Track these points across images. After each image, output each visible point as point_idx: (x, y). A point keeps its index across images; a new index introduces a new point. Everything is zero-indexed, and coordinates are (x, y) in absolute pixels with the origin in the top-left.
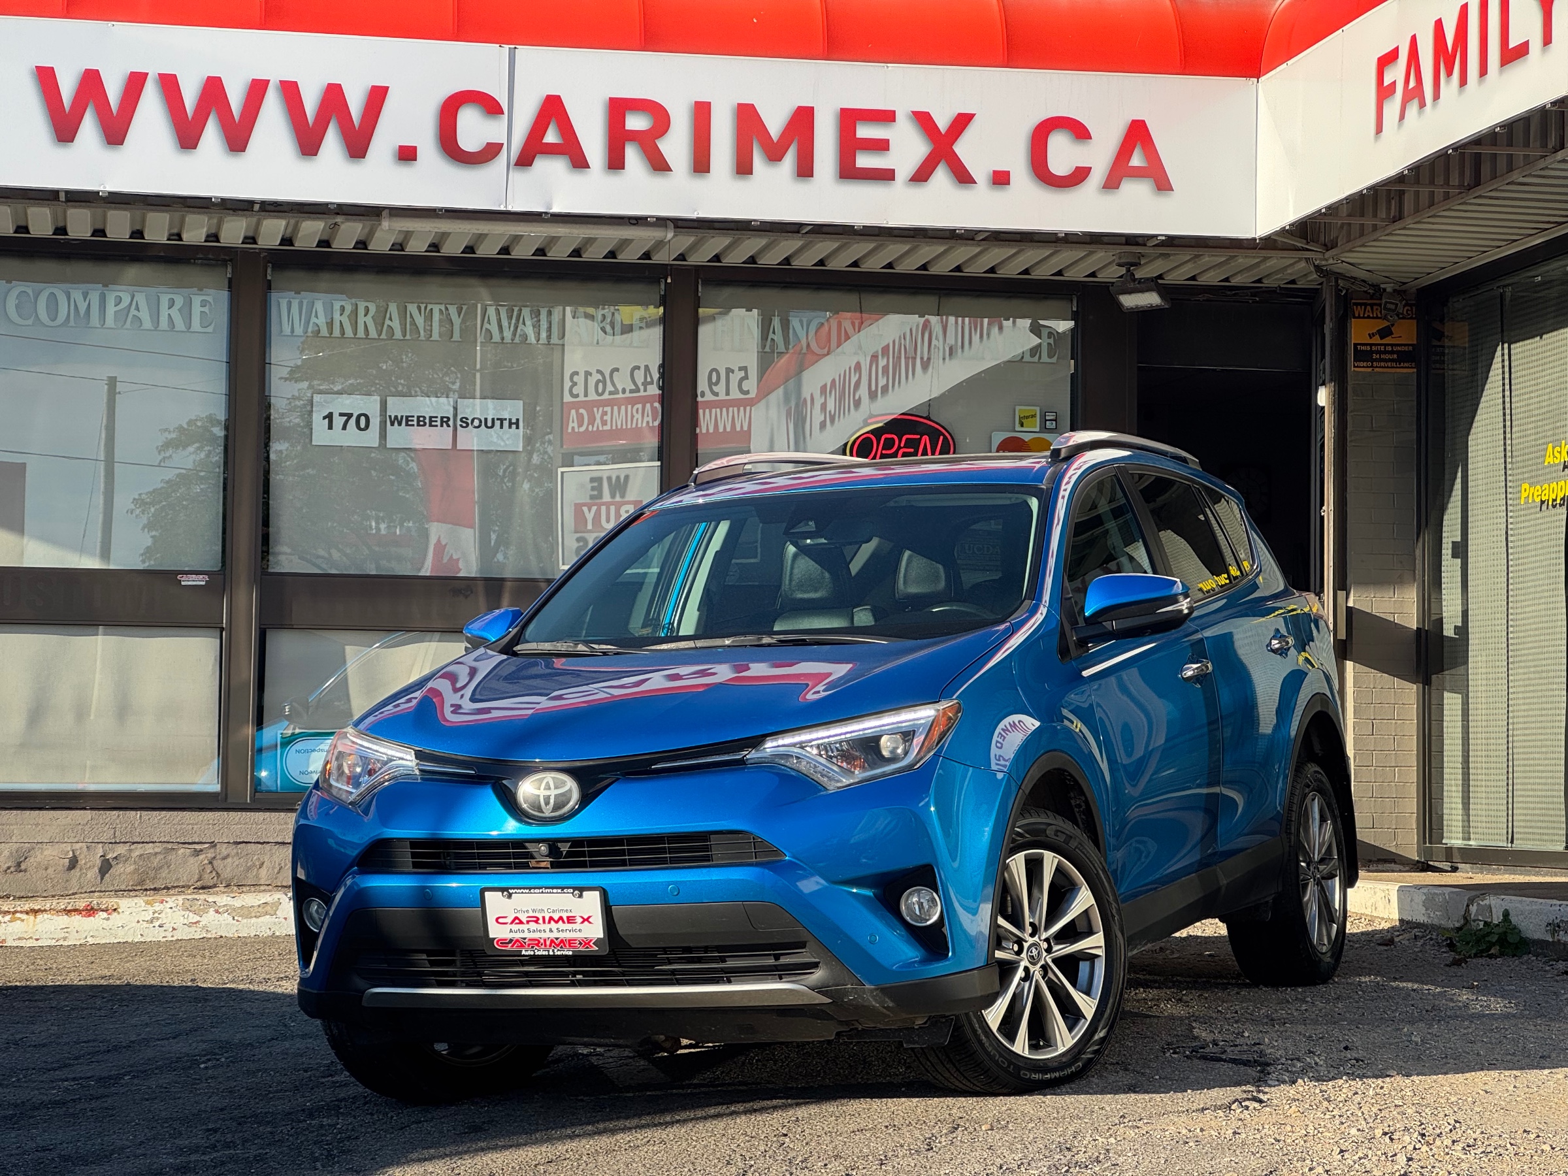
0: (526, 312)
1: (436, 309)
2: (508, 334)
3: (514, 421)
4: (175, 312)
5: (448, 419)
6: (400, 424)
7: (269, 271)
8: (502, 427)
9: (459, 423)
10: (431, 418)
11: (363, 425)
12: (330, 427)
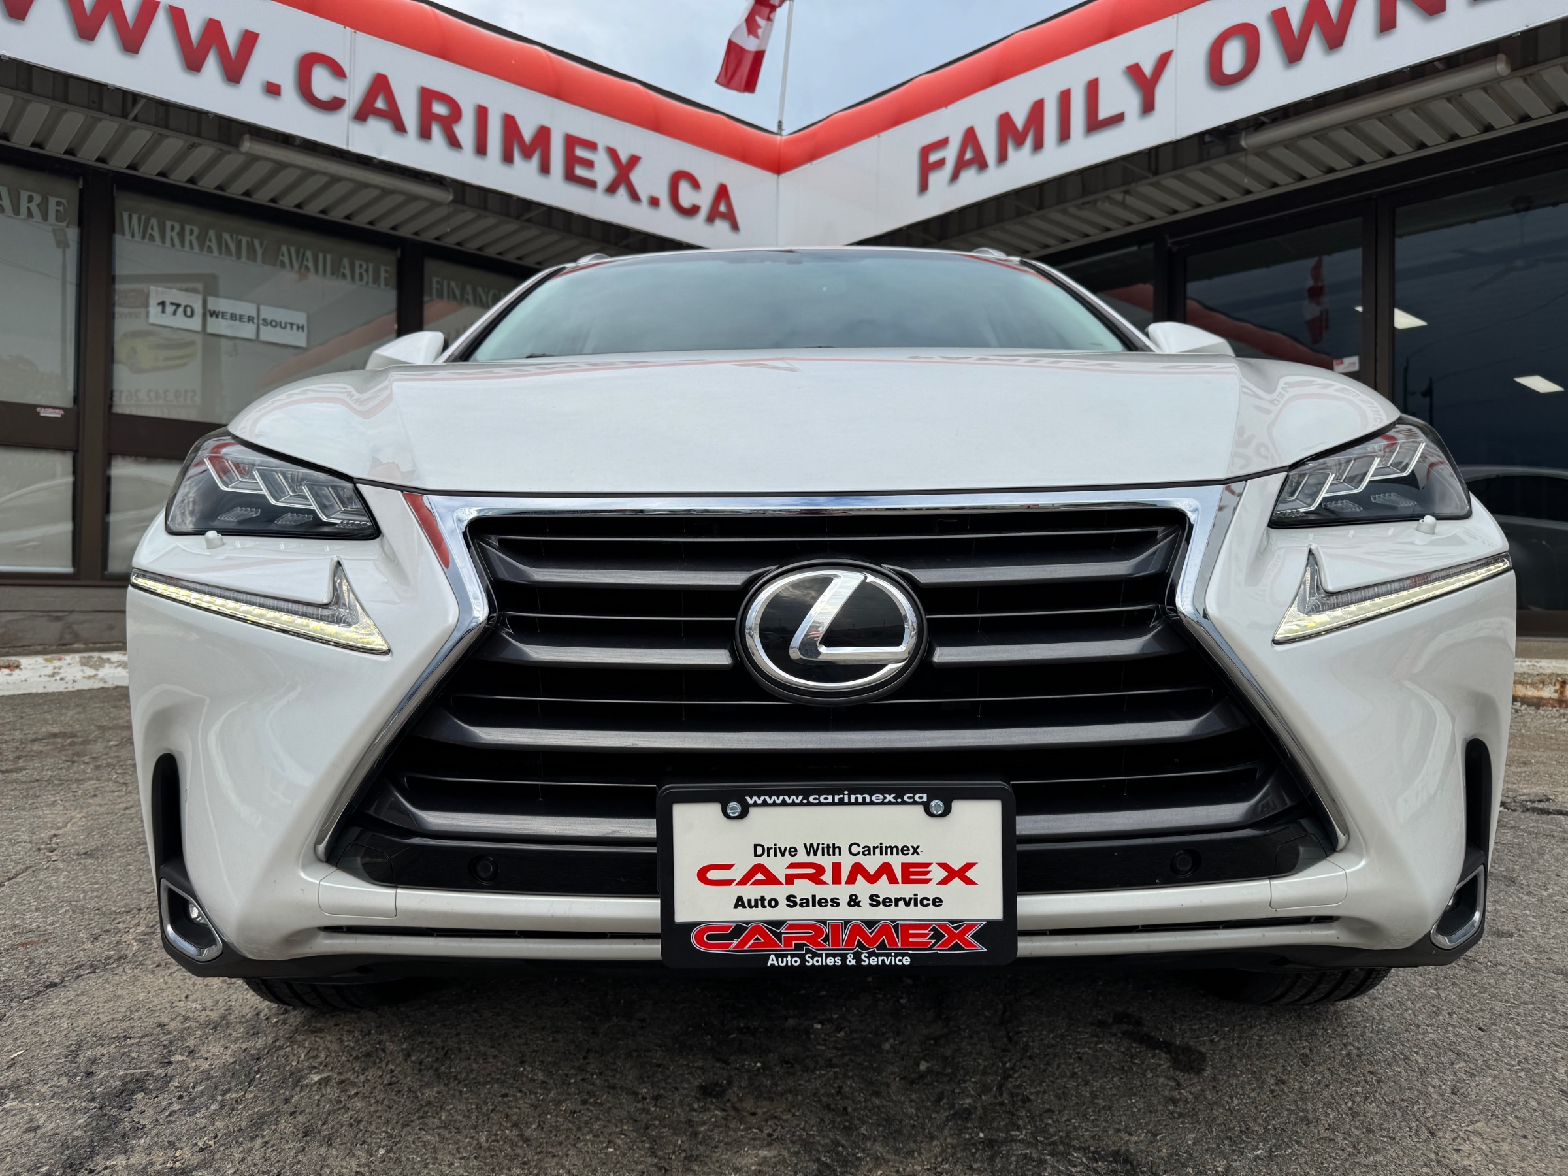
0: (309, 254)
1: (244, 240)
2: (296, 266)
3: (300, 325)
4: (33, 206)
5: (253, 318)
6: (217, 316)
7: (115, 190)
8: (292, 328)
9: (261, 322)
10: (241, 316)
11: (189, 313)
12: (163, 312)
